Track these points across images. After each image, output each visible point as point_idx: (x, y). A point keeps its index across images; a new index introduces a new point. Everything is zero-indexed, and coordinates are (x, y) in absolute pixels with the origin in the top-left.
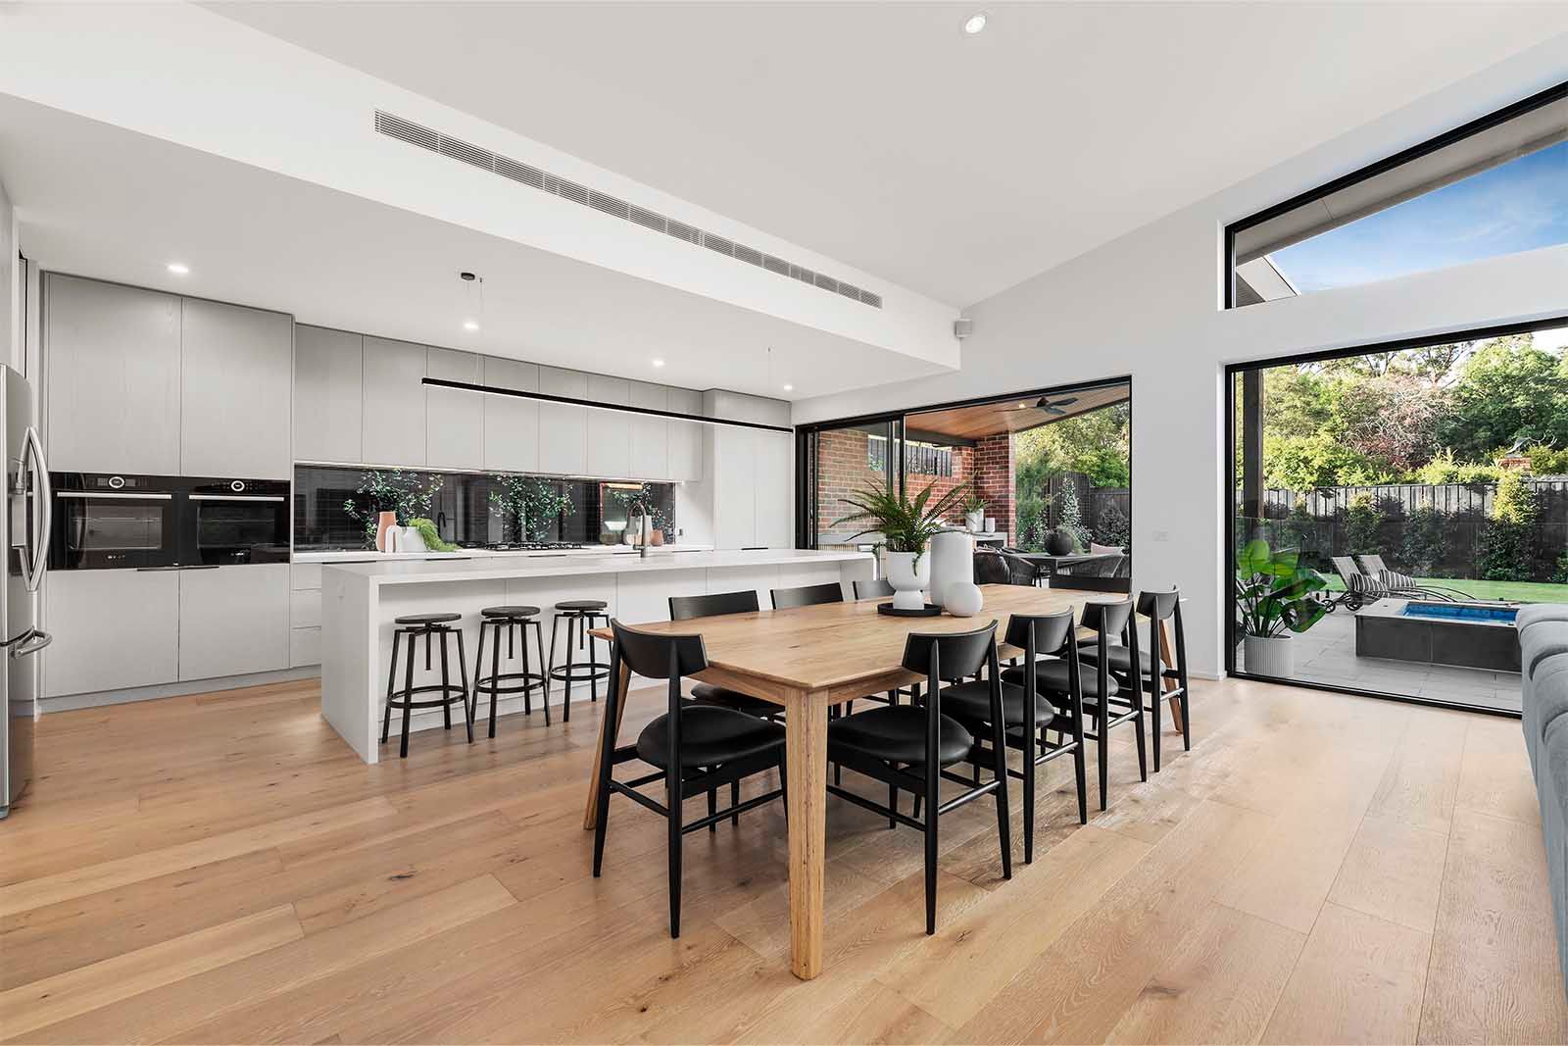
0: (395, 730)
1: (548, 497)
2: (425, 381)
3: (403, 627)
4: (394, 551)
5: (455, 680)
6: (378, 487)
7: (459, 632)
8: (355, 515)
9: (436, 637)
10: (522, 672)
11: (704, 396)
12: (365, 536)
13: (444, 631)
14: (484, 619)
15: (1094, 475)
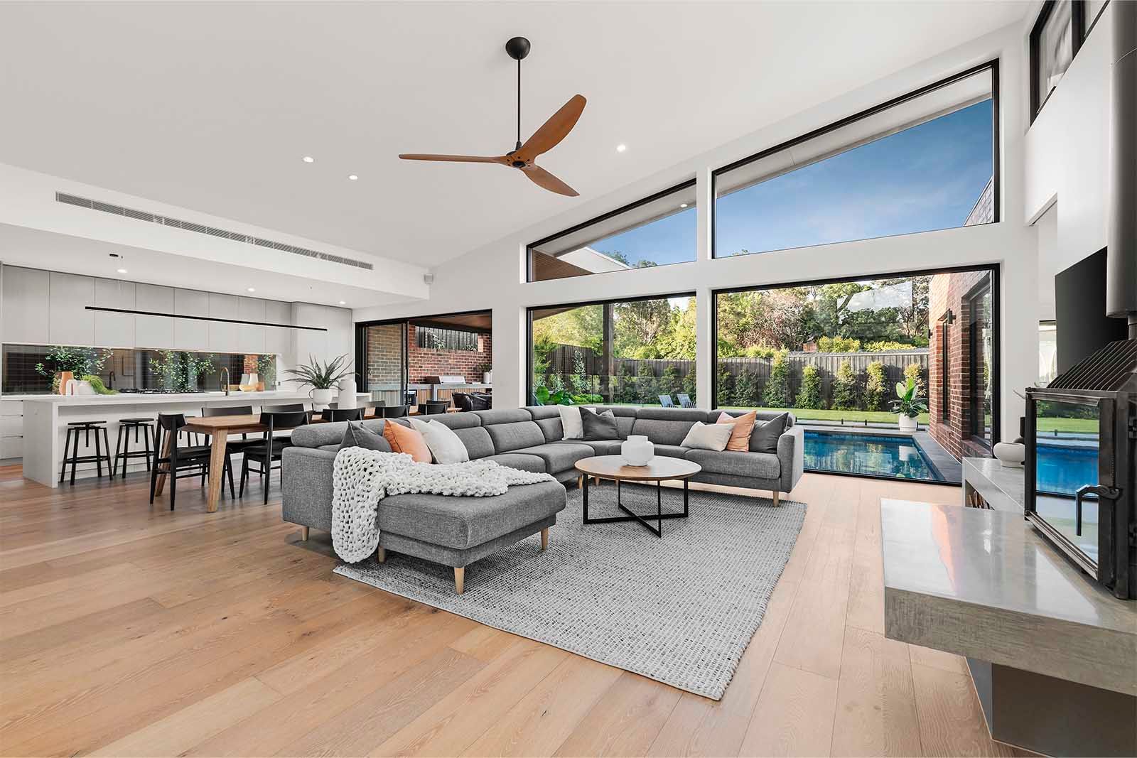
0: (68, 478)
1: (194, 362)
2: (87, 308)
3: (73, 427)
4: (72, 394)
5: (103, 453)
6: (61, 356)
7: (105, 429)
8: (43, 373)
9: (92, 432)
10: (145, 450)
11: (290, 306)
12: (52, 387)
13: (97, 429)
14: (121, 424)
15: (596, 349)
